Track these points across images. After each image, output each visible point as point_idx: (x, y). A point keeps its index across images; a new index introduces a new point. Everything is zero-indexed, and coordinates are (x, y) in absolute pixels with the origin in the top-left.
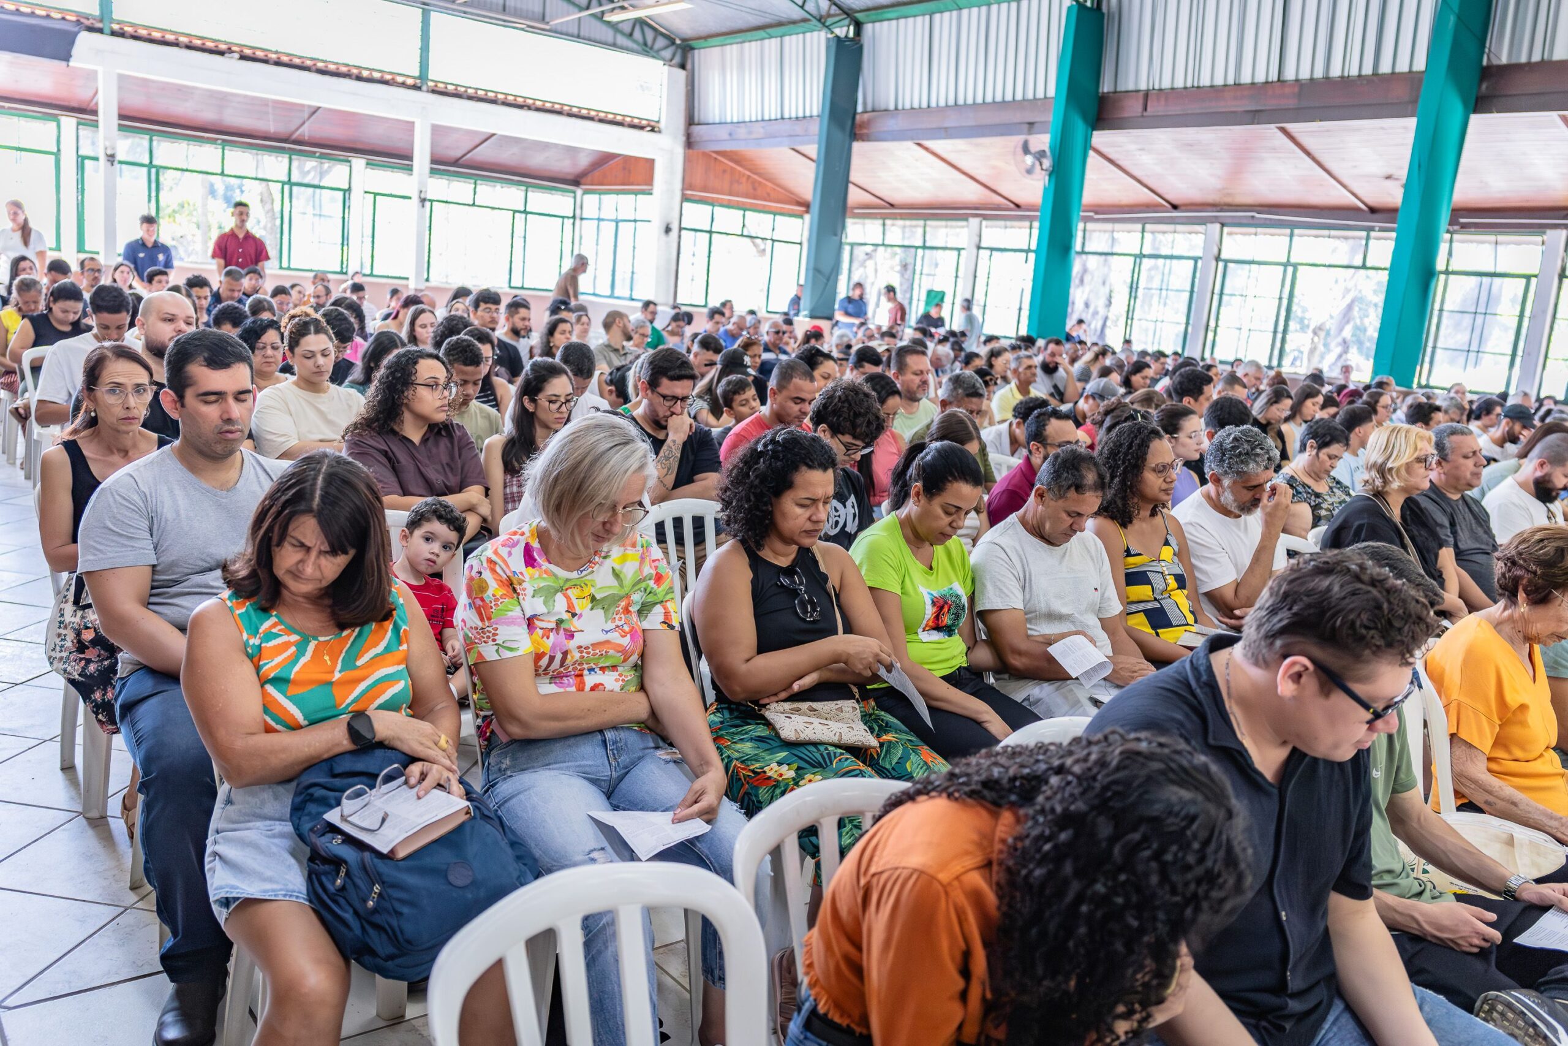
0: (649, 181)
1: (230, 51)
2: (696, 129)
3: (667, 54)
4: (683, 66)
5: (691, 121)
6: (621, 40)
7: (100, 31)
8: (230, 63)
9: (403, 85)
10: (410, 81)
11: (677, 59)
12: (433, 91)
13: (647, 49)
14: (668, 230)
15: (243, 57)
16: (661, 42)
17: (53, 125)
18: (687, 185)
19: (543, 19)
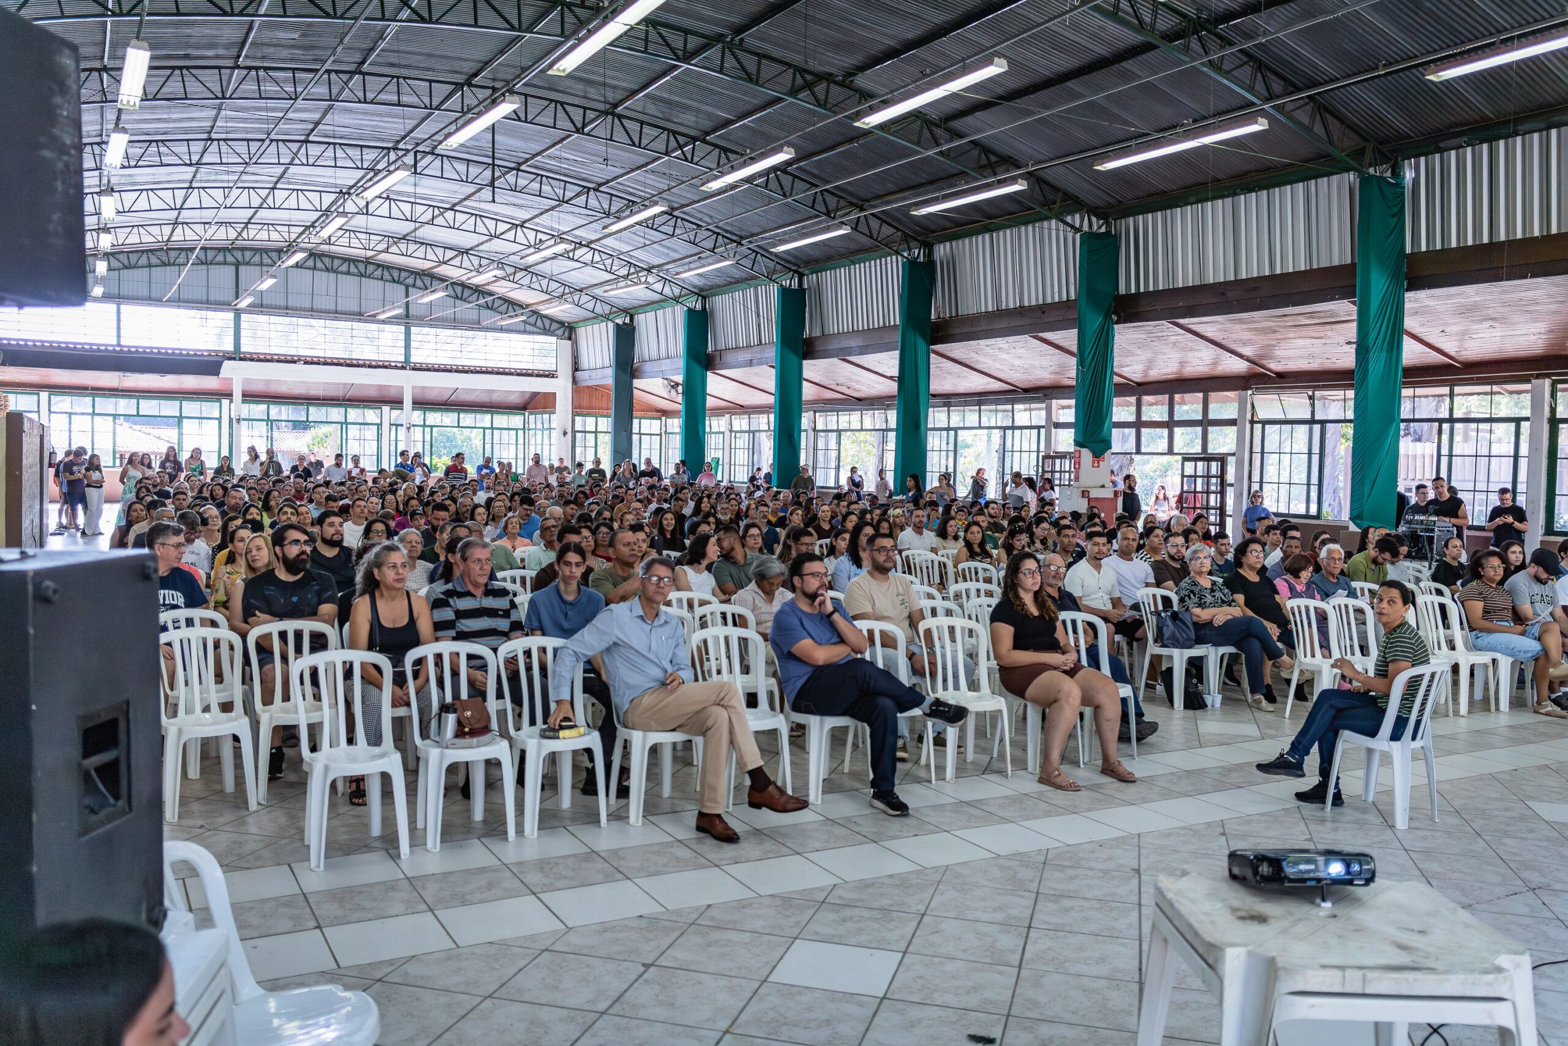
0: (554, 406)
1: (299, 360)
2: (578, 374)
3: (560, 332)
4: (570, 338)
5: (576, 368)
6: (528, 328)
7: (234, 359)
8: (300, 367)
9: (396, 367)
10: (399, 365)
11: (566, 334)
12: (414, 369)
13: (546, 332)
14: (565, 433)
15: (306, 363)
16: (555, 326)
17: (218, 404)
18: (574, 407)
19: (479, 323)
